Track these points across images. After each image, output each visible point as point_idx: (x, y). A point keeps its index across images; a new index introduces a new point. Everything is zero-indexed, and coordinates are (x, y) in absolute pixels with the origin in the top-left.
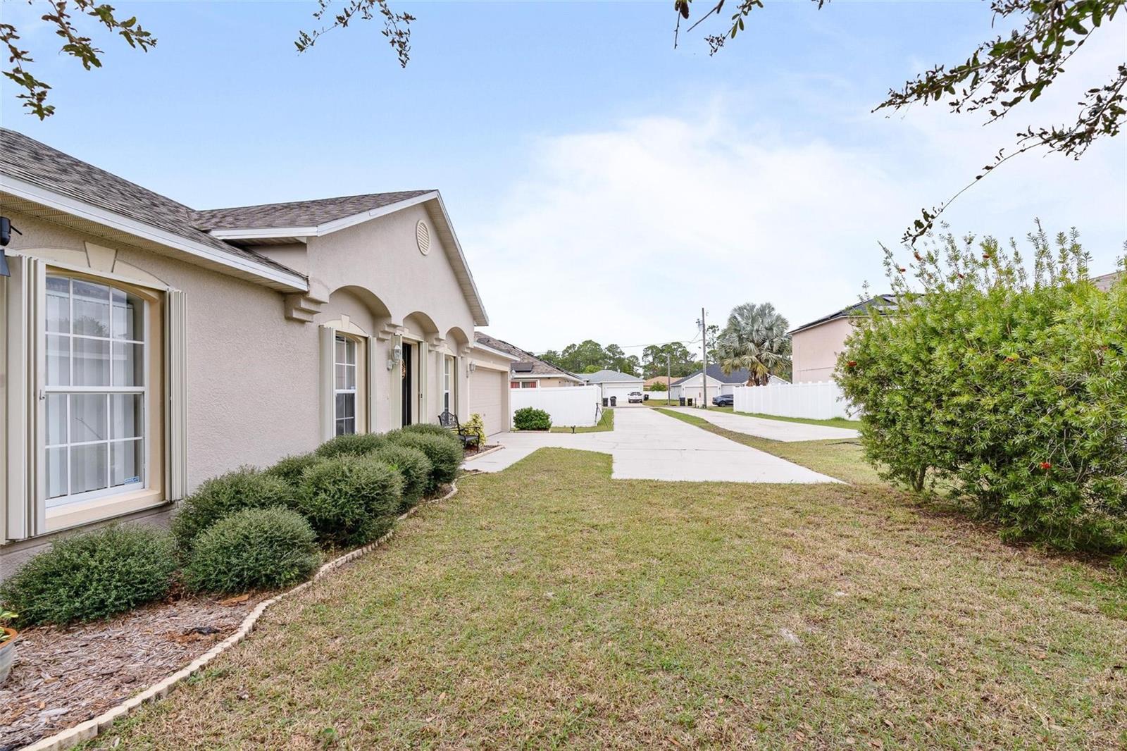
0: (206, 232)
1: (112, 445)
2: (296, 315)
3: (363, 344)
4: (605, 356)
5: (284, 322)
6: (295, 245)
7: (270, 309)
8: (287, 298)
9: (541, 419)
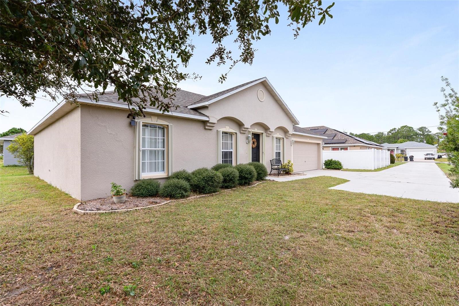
0: (187, 107)
1: (158, 162)
2: (207, 128)
3: (235, 135)
4: (417, 134)
5: (204, 130)
6: (205, 107)
7: (200, 127)
8: (204, 123)
9: (336, 164)
